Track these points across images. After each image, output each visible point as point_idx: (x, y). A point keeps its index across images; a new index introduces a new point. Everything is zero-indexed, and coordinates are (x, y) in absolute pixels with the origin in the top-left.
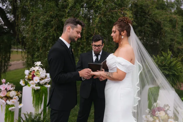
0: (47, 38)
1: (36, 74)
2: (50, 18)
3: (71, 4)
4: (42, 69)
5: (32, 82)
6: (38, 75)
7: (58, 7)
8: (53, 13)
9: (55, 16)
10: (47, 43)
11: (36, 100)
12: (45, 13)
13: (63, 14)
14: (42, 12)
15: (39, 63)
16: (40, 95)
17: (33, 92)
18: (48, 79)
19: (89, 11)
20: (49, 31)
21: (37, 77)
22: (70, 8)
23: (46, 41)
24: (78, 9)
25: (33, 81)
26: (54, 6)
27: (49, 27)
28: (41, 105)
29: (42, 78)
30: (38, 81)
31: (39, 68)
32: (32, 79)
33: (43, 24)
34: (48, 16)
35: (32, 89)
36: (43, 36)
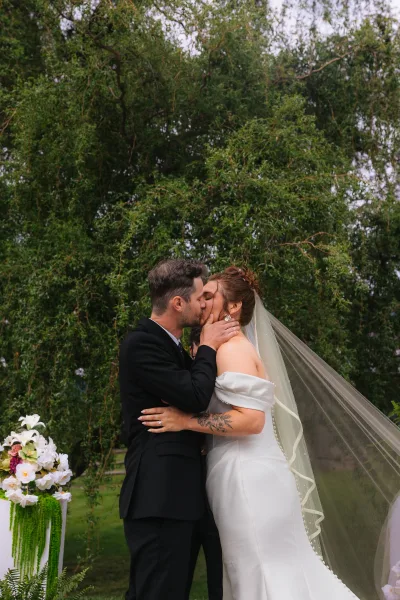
0: (53, 349)
1: (26, 456)
2: (65, 277)
3: (136, 223)
4: (42, 438)
5: (10, 480)
6: (29, 457)
7: (94, 239)
8: (73, 259)
9: (81, 268)
10: (53, 365)
11: (24, 542)
12: (48, 258)
13: (110, 260)
14: (35, 258)
15: (32, 420)
16: (36, 525)
17: (14, 514)
18: (64, 473)
19: (200, 249)
20: (62, 323)
21: (29, 464)
22: (133, 240)
23: (51, 359)
24: (164, 240)
25: (15, 476)
26: (79, 233)
27: (62, 308)
28: (39, 561)
29: (44, 470)
30: (32, 477)
31: (35, 434)
32: (12, 472)
33: (41, 298)
34: (58, 270)
35: (13, 505)
36: (40, 342)
